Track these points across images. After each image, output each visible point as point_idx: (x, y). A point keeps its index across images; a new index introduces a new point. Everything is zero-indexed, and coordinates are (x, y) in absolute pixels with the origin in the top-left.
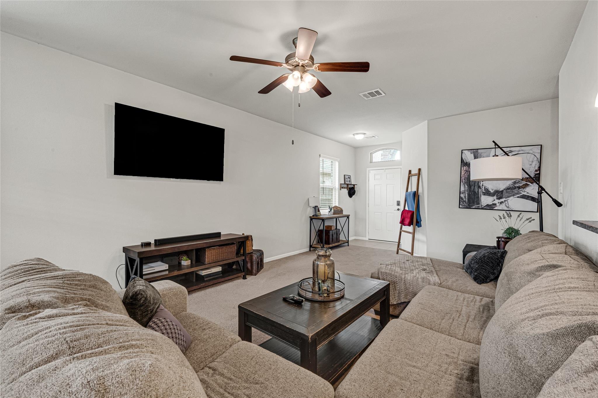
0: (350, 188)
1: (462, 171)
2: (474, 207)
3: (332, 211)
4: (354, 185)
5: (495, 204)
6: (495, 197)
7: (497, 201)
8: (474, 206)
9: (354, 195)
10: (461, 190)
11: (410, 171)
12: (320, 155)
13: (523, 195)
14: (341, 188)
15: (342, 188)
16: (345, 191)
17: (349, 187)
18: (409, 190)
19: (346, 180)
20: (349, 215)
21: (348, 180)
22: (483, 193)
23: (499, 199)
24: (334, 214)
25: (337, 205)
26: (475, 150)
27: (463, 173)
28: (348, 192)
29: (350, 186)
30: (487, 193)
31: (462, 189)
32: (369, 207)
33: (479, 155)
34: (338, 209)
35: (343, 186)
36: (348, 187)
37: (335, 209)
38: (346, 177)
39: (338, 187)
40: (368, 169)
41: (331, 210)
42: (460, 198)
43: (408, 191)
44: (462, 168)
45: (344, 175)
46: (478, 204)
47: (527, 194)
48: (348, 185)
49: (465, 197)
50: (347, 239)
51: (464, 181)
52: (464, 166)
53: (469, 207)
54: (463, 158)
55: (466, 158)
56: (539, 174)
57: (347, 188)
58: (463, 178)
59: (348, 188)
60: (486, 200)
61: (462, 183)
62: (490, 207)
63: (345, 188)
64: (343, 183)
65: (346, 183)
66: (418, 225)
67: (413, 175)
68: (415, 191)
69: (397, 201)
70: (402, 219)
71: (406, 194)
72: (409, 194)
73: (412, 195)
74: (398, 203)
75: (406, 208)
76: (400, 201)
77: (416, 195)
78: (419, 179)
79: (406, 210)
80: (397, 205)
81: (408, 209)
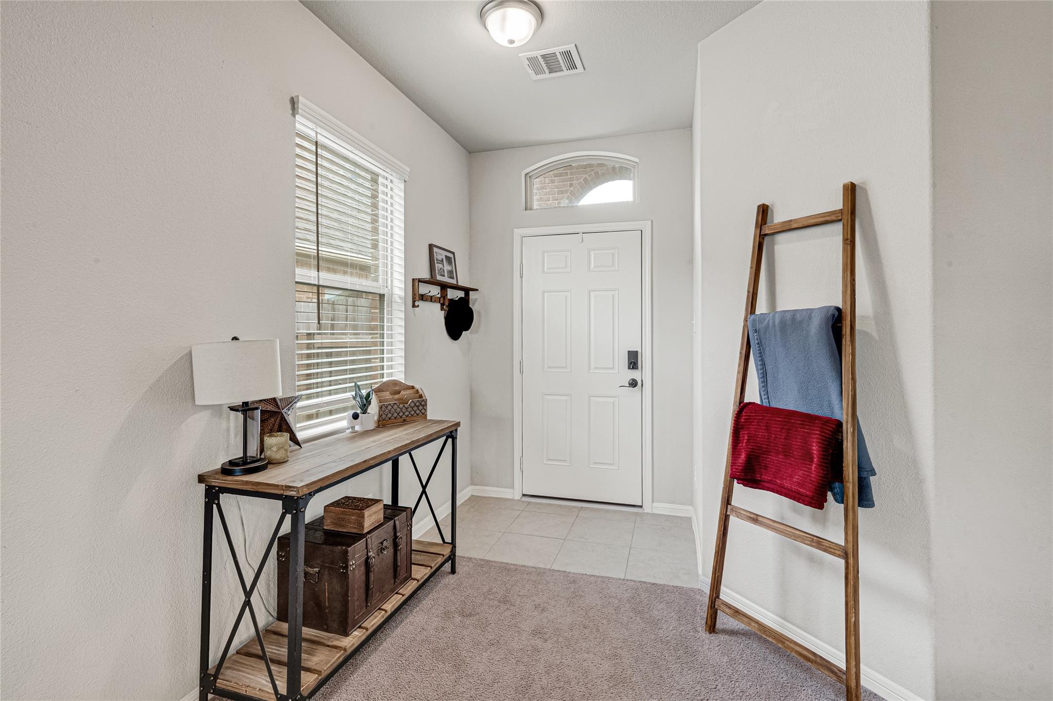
0: (452, 301)
3: (374, 408)
4: (467, 291)
9: (467, 328)
11: (764, 211)
12: (293, 102)
14: (418, 298)
15: (423, 298)
16: (435, 315)
17: (449, 297)
18: (762, 307)
19: (438, 266)
20: (458, 424)
21: (447, 268)
24: (383, 423)
25: (399, 376)
28: (446, 318)
29: (453, 294)
32: (521, 372)
34: (405, 393)
35: (424, 289)
36: (444, 295)
37: (387, 395)
38: (439, 255)
39: (402, 294)
40: (518, 232)
41: (364, 408)
43: (758, 312)
45: (431, 247)
48: (444, 287)
50: (448, 539)
57: (442, 300)
59: (447, 303)
63: (431, 299)
64: (426, 275)
65: (439, 278)
66: (865, 498)
67: (789, 227)
68: (838, 310)
69: (628, 351)
70: (743, 456)
71: (749, 323)
72: (783, 325)
73: (816, 329)
74: (633, 361)
75: (753, 395)
76: (637, 352)
77: (846, 330)
78: (850, 243)
79: (757, 404)
80: (629, 368)
81: (766, 404)
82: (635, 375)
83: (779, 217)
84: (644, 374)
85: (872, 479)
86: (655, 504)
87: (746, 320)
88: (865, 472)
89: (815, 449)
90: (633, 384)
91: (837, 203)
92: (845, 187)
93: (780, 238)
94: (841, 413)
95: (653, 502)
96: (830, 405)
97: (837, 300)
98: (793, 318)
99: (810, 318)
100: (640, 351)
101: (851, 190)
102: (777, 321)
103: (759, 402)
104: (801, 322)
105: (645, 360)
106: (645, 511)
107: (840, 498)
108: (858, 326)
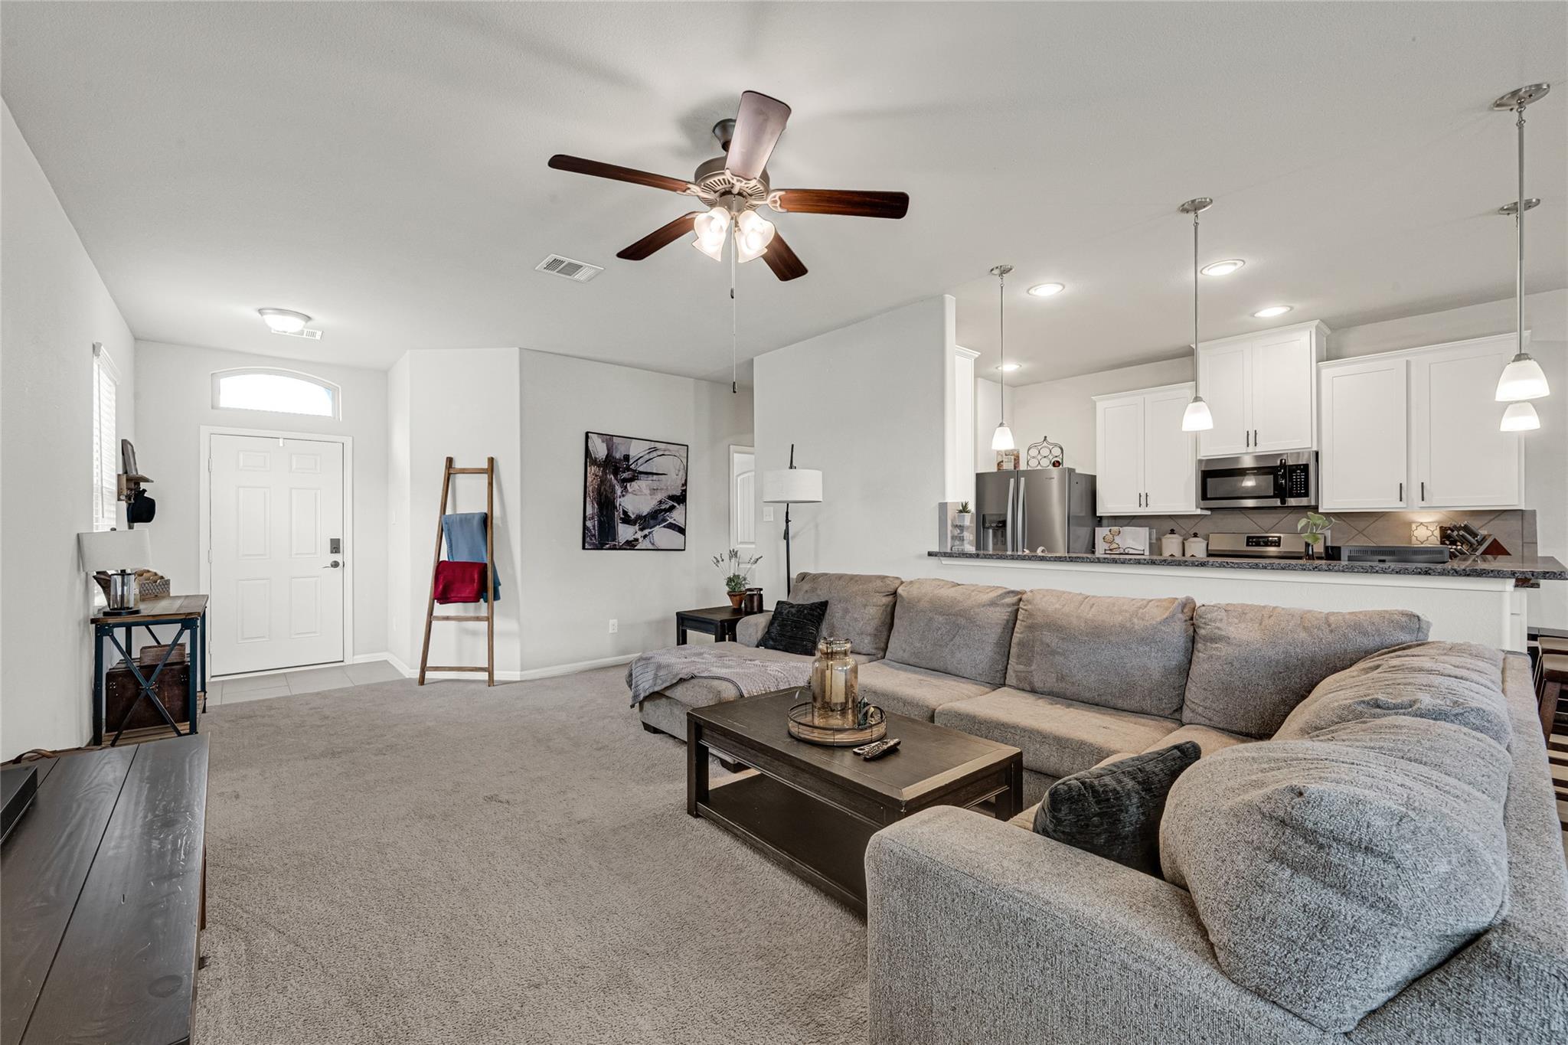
1: (588, 475)
2: (607, 546)
5: (636, 540)
6: (637, 527)
7: (639, 535)
8: (607, 544)
10: (587, 514)
11: (450, 461)
12: (94, 347)
13: (670, 523)
14: (125, 492)
19: (128, 460)
22: (621, 519)
23: (642, 530)
26: (608, 437)
27: (589, 479)
30: (627, 520)
31: (589, 511)
33: (614, 447)
38: (128, 449)
40: (206, 429)
42: (585, 527)
43: (447, 514)
44: (589, 468)
45: (124, 442)
46: (614, 540)
47: (674, 522)
49: (594, 526)
51: (591, 495)
52: (592, 464)
53: (600, 547)
54: (590, 448)
55: (594, 449)
56: (685, 491)
58: (591, 488)
60: (625, 532)
61: (588, 499)
62: (631, 545)
66: (496, 597)
67: (463, 471)
68: (486, 514)
69: (331, 540)
70: (441, 587)
71: (442, 519)
72: (461, 520)
73: (476, 523)
74: (336, 546)
75: (444, 557)
76: (339, 540)
77: (489, 524)
78: (491, 484)
79: (445, 561)
80: (332, 552)
81: (451, 560)
82: (337, 557)
83: (458, 464)
84: (346, 555)
85: (500, 587)
86: (355, 657)
87: (440, 517)
88: (497, 584)
89: (476, 576)
90: (335, 565)
91: (485, 465)
92: (489, 459)
93: (458, 475)
94: (487, 561)
95: (354, 655)
96: (482, 558)
97: (485, 510)
98: (466, 519)
99: (474, 517)
100: (341, 538)
101: (491, 461)
102: (458, 519)
103: (447, 560)
104: (470, 519)
105: (347, 546)
106: (347, 664)
107: (486, 601)
108: (494, 521)
